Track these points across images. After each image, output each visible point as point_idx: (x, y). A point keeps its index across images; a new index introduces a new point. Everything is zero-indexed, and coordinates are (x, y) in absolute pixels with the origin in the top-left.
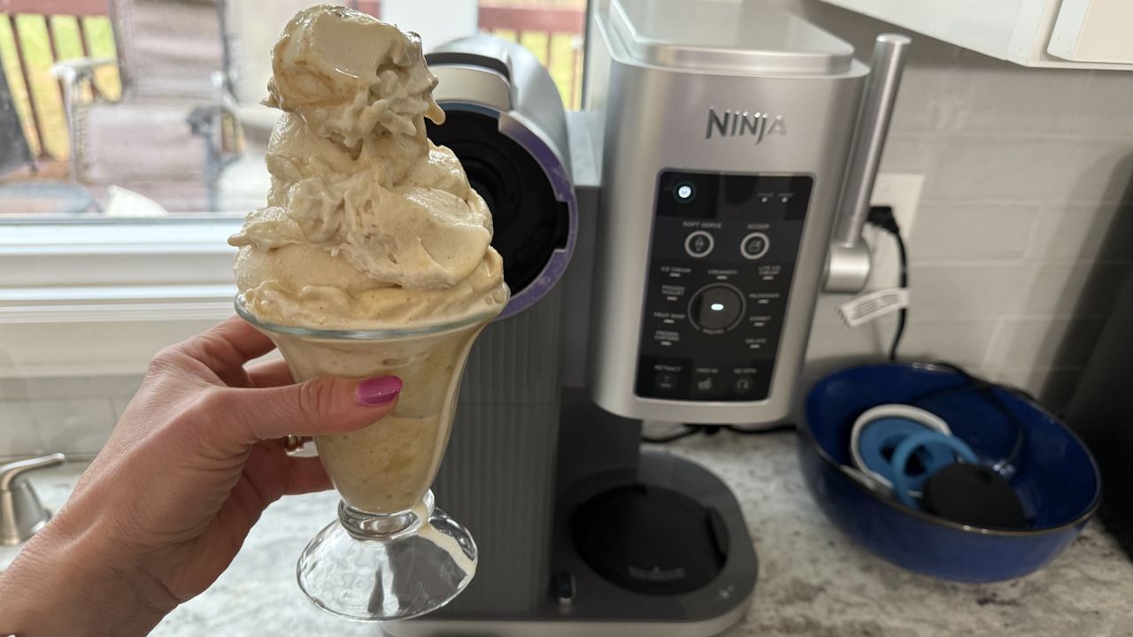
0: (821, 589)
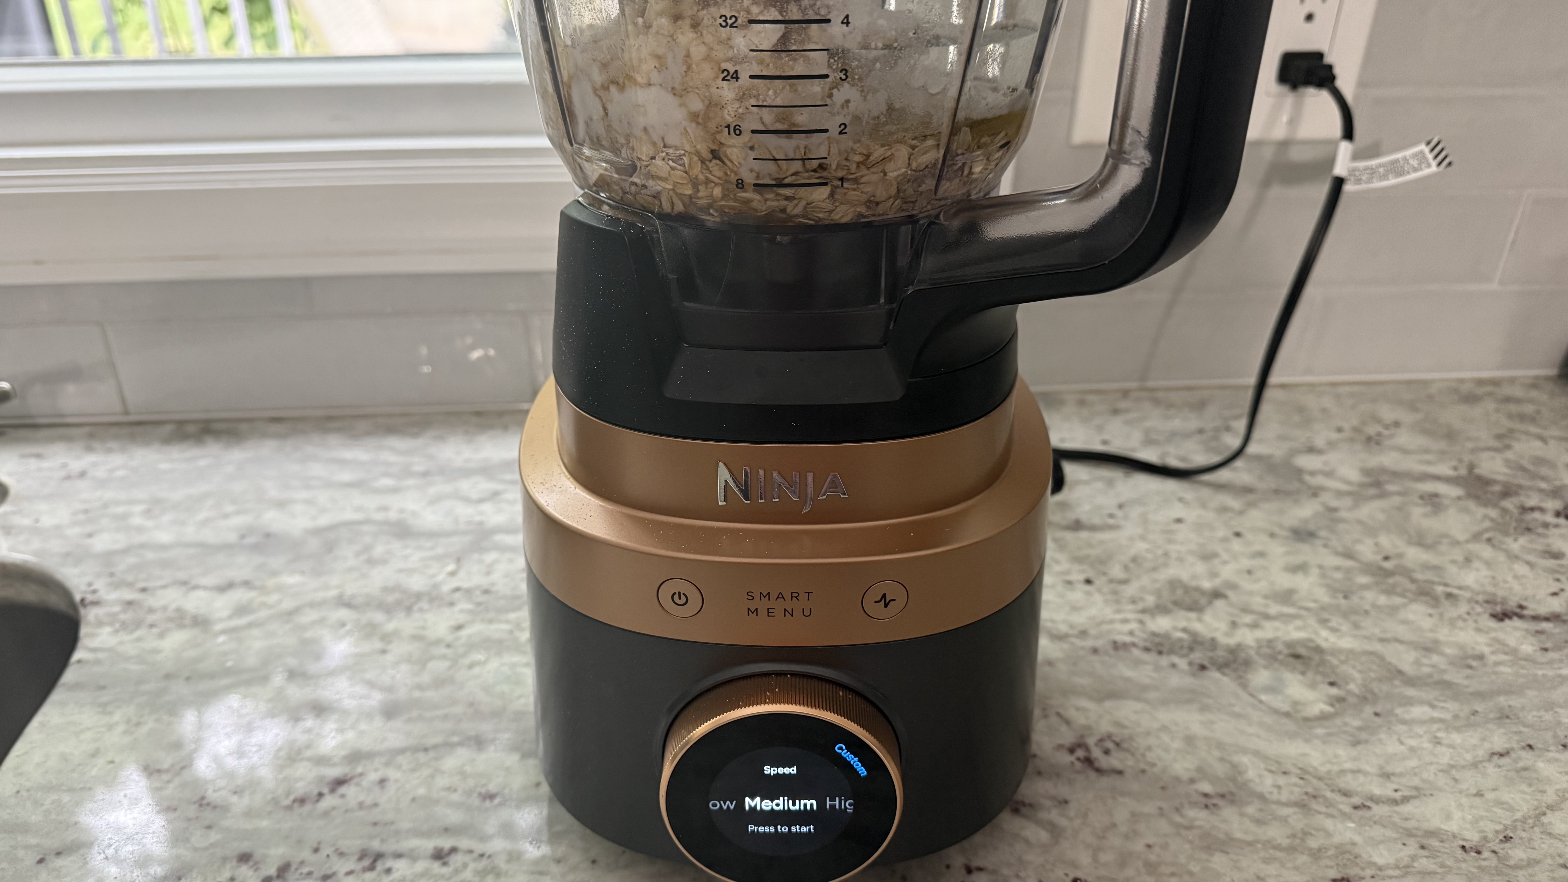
0: (1218, 594)
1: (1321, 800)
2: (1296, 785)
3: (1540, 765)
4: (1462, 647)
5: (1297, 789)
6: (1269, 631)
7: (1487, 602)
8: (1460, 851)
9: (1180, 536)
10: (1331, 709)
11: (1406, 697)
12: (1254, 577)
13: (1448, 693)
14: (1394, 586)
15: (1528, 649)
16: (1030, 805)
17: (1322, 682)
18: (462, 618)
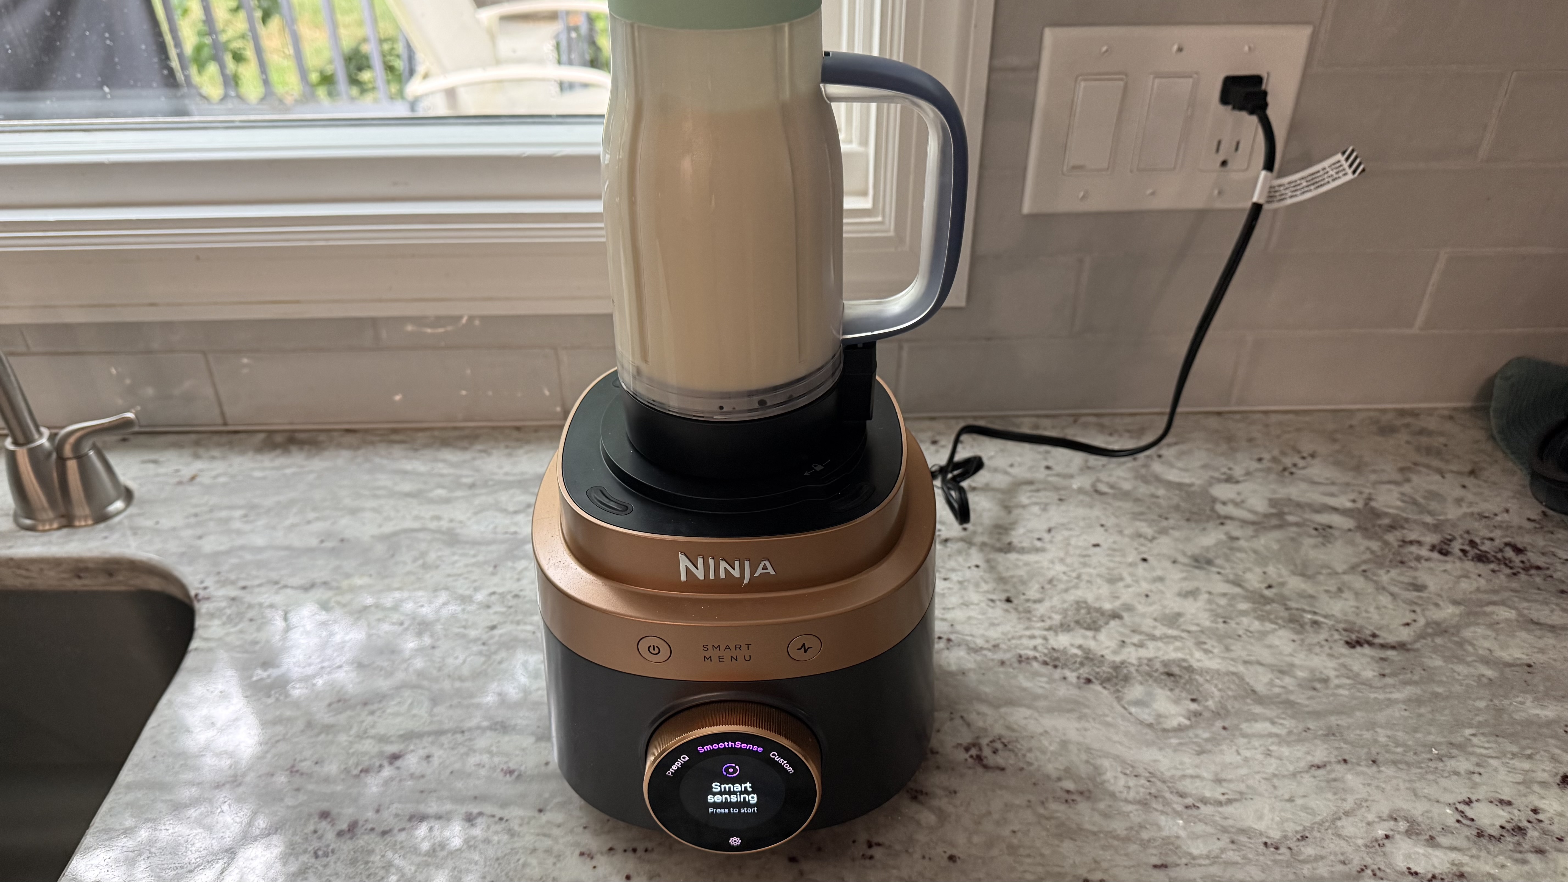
0: (1115, 616)
1: (1161, 800)
2: (1143, 786)
3: (1349, 777)
4: (1312, 671)
5: (1142, 790)
6: (1151, 651)
7: (1345, 630)
8: (1262, 847)
9: (1094, 561)
10: (1187, 722)
11: (1254, 714)
12: (1150, 600)
13: (1289, 712)
14: (1269, 613)
15: (1369, 674)
16: (926, 794)
17: (1186, 699)
18: (496, 619)
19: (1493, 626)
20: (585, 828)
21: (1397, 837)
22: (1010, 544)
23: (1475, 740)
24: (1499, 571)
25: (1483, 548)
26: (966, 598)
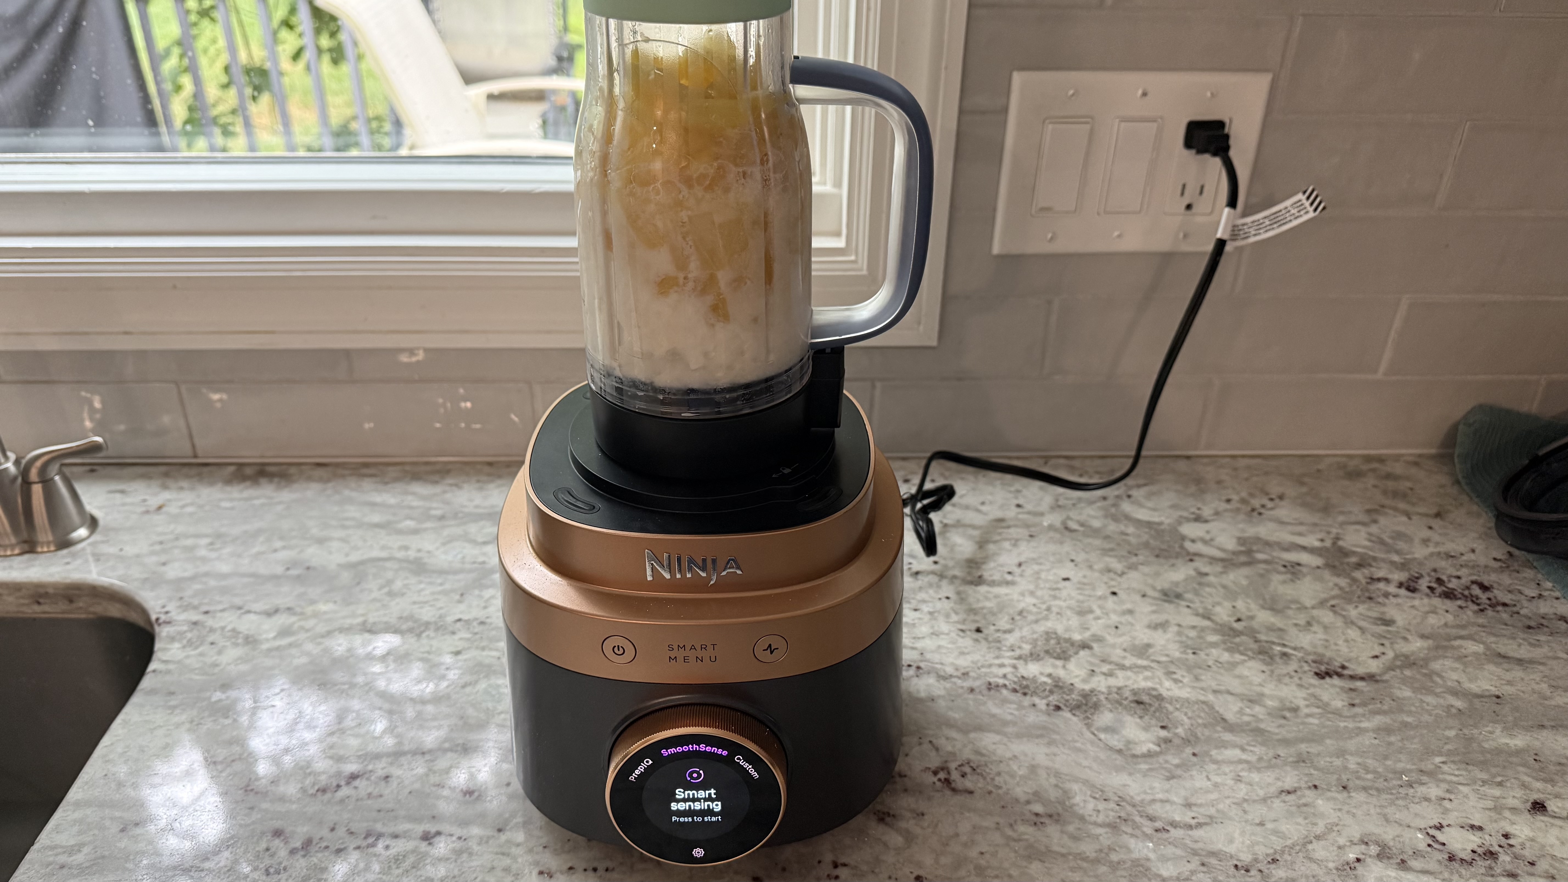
0: (1085, 646)
1: (1130, 823)
3: (1320, 802)
4: (1281, 700)
5: (1112, 814)
6: (1121, 679)
7: (1314, 662)
8: (1233, 869)
9: (1064, 593)
10: (1157, 749)
11: (1223, 741)
12: (1119, 632)
13: (1259, 739)
14: (1238, 645)
15: (1338, 704)
16: (893, 816)
17: (1156, 726)
18: (460, 645)
19: (1460, 659)
20: (545, 847)
21: (1369, 860)
22: (980, 577)
23: (1445, 768)
24: (1466, 607)
25: (1450, 585)
26: (936, 628)
